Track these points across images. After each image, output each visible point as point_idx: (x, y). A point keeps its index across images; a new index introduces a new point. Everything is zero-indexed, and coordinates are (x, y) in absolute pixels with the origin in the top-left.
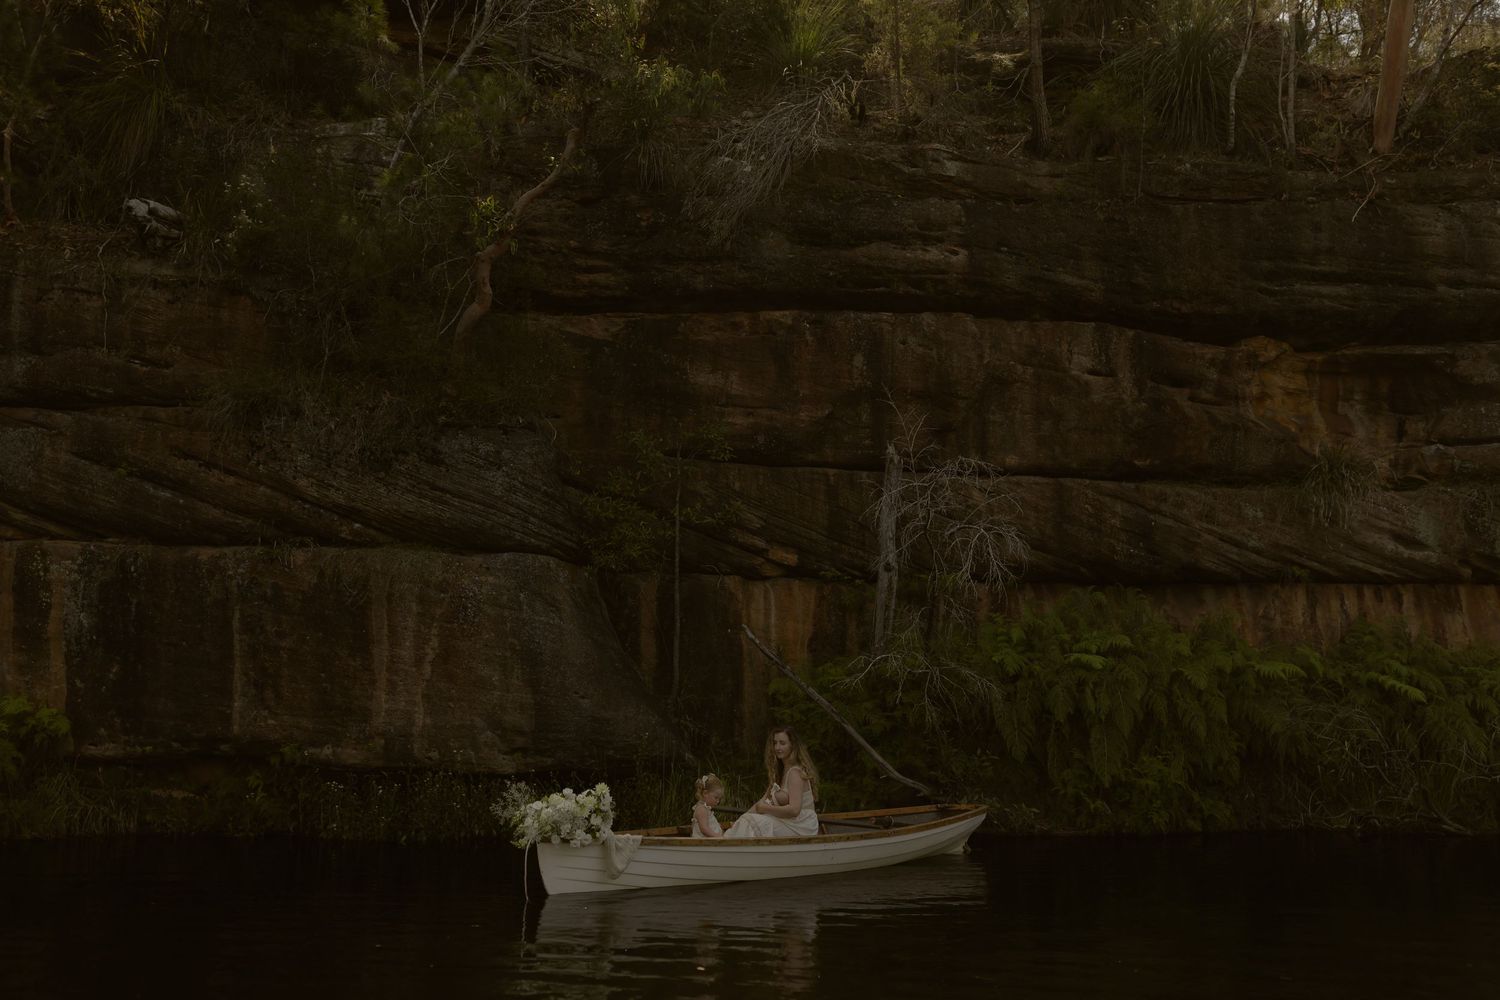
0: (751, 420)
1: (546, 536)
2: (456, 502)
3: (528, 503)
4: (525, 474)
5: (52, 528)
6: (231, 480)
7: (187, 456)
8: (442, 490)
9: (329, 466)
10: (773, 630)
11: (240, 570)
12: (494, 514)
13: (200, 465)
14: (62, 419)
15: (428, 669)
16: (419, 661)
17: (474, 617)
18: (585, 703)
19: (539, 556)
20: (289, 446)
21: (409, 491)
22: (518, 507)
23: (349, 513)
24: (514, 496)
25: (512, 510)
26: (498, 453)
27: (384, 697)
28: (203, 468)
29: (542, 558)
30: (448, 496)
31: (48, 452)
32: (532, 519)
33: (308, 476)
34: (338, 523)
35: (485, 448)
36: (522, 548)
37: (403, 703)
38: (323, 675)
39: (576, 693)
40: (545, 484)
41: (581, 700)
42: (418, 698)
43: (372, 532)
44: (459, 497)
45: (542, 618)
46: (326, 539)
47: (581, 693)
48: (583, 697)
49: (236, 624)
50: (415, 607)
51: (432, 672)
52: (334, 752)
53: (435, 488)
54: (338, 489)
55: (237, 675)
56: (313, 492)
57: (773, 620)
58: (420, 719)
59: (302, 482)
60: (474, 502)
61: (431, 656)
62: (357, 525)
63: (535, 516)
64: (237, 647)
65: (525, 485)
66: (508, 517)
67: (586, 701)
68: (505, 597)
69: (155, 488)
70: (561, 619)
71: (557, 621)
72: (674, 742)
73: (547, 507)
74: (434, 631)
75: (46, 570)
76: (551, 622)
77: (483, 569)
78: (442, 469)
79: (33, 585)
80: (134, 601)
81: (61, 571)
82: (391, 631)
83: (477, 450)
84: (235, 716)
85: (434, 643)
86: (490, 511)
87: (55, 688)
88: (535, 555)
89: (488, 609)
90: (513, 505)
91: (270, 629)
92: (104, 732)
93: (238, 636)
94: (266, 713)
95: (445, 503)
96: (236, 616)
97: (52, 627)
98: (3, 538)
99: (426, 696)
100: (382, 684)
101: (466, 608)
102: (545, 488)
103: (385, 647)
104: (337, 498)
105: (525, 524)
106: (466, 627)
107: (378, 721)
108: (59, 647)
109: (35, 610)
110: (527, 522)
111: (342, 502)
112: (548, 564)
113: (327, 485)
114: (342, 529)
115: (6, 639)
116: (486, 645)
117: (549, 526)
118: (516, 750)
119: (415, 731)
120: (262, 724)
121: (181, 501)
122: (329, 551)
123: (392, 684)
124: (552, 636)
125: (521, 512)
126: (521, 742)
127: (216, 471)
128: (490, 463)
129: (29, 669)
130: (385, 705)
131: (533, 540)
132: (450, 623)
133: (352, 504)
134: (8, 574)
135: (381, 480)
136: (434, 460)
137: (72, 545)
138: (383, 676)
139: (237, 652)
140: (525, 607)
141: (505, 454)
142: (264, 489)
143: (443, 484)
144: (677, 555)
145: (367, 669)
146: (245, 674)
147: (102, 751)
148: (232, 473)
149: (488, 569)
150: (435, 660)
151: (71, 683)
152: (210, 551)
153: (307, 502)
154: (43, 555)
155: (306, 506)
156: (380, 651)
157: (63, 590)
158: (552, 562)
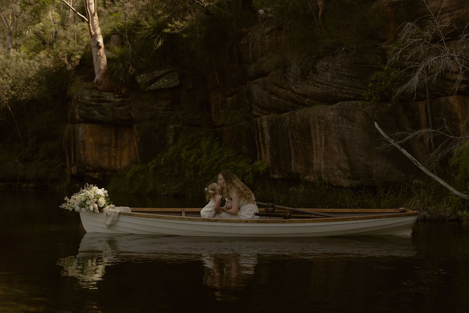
0: (452, 18)
1: (351, 93)
2: (321, 86)
3: (342, 81)
4: (338, 70)
5: (265, 112)
6: (283, 90)
7: (277, 85)
9: (296, 81)
11: (288, 119)
12: (330, 88)
13: (278, 87)
14: (260, 80)
15: (323, 148)
16: (321, 147)
17: (331, 128)
18: (362, 159)
19: (352, 102)
20: (289, 77)
21: (312, 85)
22: (338, 84)
23: (305, 96)
24: (335, 80)
25: (335, 85)
26: (328, 64)
27: (316, 158)
29: (353, 102)
31: (259, 91)
32: (345, 87)
33: (294, 85)
35: (325, 63)
37: (319, 161)
38: (305, 152)
39: (358, 155)
40: (348, 73)
41: (360, 158)
42: (322, 159)
43: (312, 101)
44: (321, 84)
45: (346, 126)
46: (304, 105)
47: (360, 155)
48: (361, 157)
49: (290, 137)
50: (318, 126)
51: (324, 149)
52: (309, 177)
53: (317, 82)
54: (299, 88)
56: (295, 90)
58: (323, 166)
59: (293, 88)
60: (325, 85)
61: (323, 144)
62: (308, 99)
63: (347, 86)
64: (291, 144)
65: (339, 75)
66: (334, 88)
67: (362, 158)
68: (336, 119)
69: (273, 97)
70: (352, 126)
71: (351, 126)
73: (351, 82)
74: (323, 135)
75: (263, 124)
76: (349, 127)
77: (331, 110)
78: (317, 75)
79: (262, 129)
80: (275, 131)
81: (265, 124)
82: (315, 135)
83: (323, 65)
84: (292, 166)
85: (323, 139)
86: (329, 87)
87: (268, 159)
88: (349, 101)
89: (333, 125)
90: (336, 83)
91: (295, 137)
92: (276, 171)
93: (290, 140)
94: (297, 165)
95: (319, 87)
96: (289, 134)
97: (266, 141)
98: (258, 117)
99: (324, 158)
100: (315, 154)
101: (328, 125)
102: (348, 74)
103: (314, 141)
104: (300, 91)
105: (342, 90)
106: (329, 132)
107: (315, 167)
108: (268, 146)
109: (263, 136)
110: (343, 89)
111: (301, 92)
112: (357, 104)
113: (297, 87)
114: (305, 101)
115: (261, 145)
116: (334, 138)
117: (353, 89)
118: (349, 178)
119: (322, 170)
120: (297, 168)
121: (277, 99)
122: (305, 109)
123: (316, 153)
124: (348, 133)
125: (339, 85)
126: (349, 175)
127: (281, 88)
128: (326, 69)
129: (265, 153)
130: (316, 162)
131: (346, 96)
132: (326, 131)
133: (303, 92)
134: (259, 127)
135: (307, 83)
136: (315, 73)
137: (265, 116)
138: (315, 151)
139: (291, 145)
140: (340, 123)
141: (330, 65)
142: (289, 92)
143: (318, 80)
144: (427, 90)
145: (312, 149)
146: (293, 152)
147: (276, 176)
148: (284, 88)
149: (332, 109)
150: (324, 144)
151: (270, 157)
152: (285, 114)
153: (297, 94)
154: (262, 120)
155: (297, 95)
156: (314, 143)
157: (266, 130)
158: (359, 103)
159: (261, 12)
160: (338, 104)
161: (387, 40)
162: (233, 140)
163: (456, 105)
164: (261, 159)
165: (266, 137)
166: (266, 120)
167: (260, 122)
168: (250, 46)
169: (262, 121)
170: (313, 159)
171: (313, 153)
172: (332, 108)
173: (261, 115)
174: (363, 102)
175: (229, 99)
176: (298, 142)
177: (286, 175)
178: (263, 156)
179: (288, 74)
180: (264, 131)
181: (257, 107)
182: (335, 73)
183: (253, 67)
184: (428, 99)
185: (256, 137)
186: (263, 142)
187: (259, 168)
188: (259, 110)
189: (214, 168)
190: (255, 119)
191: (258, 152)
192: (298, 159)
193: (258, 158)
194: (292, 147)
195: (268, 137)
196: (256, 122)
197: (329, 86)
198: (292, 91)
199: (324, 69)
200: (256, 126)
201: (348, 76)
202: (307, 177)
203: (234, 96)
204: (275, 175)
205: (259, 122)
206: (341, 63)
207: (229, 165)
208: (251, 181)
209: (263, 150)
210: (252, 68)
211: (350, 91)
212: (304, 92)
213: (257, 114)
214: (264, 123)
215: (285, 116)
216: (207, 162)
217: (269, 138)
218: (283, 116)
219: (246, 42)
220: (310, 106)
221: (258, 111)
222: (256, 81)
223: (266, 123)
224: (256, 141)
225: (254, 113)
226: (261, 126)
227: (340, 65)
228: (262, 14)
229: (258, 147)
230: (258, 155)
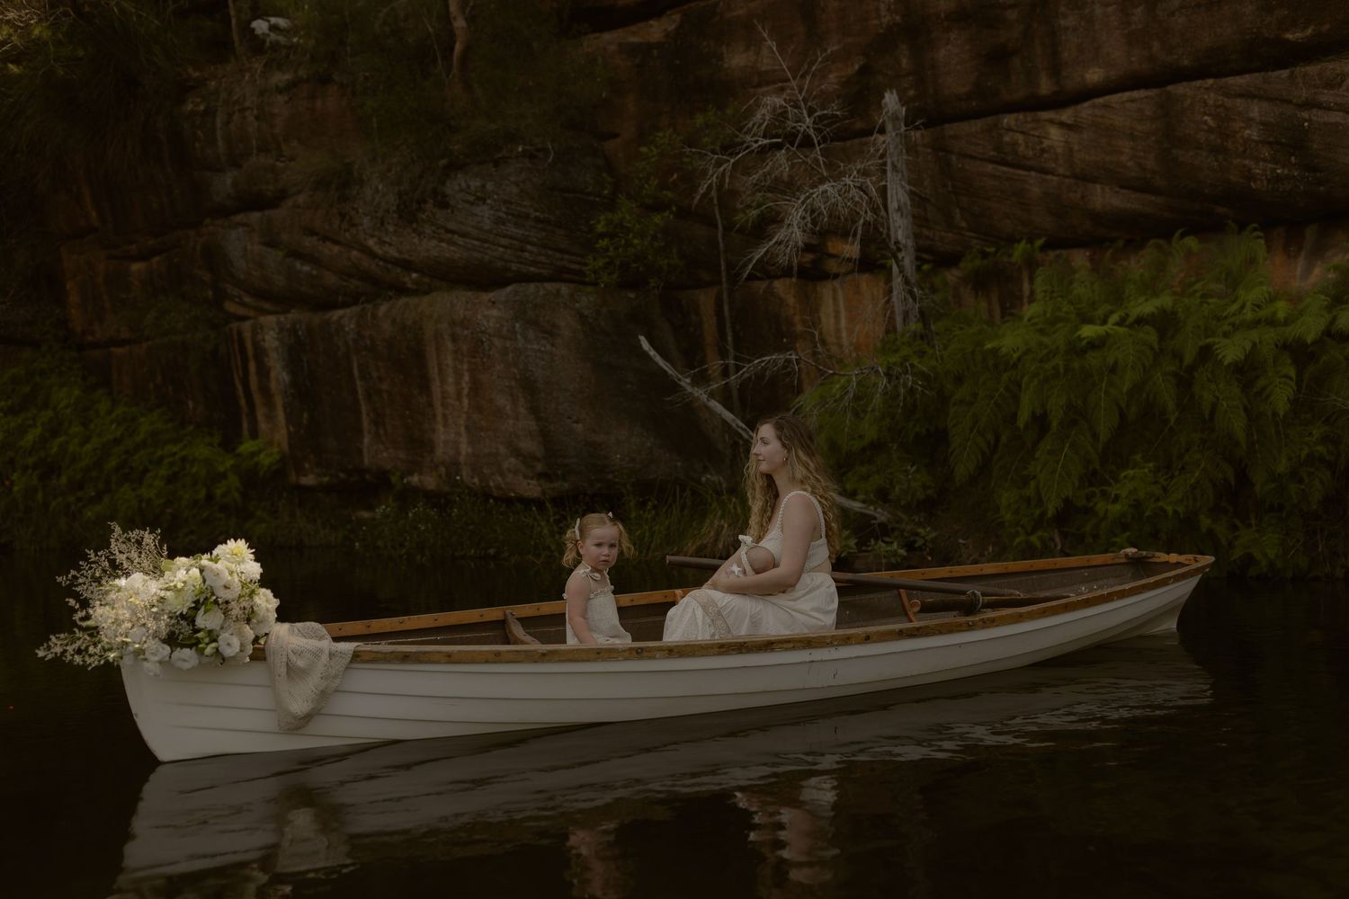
1: (544, 263)
2: (460, 241)
3: (521, 232)
4: (511, 203)
5: (267, 306)
6: (336, 249)
7: (312, 233)
8: (453, 232)
9: (382, 224)
10: (844, 334)
11: (352, 326)
12: (489, 249)
13: (319, 240)
14: (255, 216)
15: (466, 402)
16: (459, 396)
17: (489, 350)
18: (579, 427)
19: (546, 284)
20: (358, 212)
21: (434, 237)
22: (511, 238)
23: (408, 266)
24: (503, 227)
25: (504, 241)
26: (484, 186)
27: (442, 429)
28: (321, 242)
29: (550, 286)
30: (456, 236)
31: (249, 247)
32: (529, 247)
33: (373, 236)
34: (401, 275)
35: (475, 183)
36: (527, 278)
37: (453, 435)
38: (407, 412)
39: (570, 418)
40: (536, 210)
41: (575, 425)
42: (462, 430)
43: (427, 280)
44: (463, 237)
45: (535, 346)
46: (402, 290)
47: (575, 418)
48: (577, 422)
49: (356, 372)
50: (450, 345)
51: (469, 404)
52: (419, 479)
54: (390, 245)
55: (364, 416)
56: (378, 250)
57: (843, 323)
58: (465, 449)
59: (371, 242)
60: (473, 239)
61: (466, 391)
62: (415, 275)
63: (533, 244)
64: (360, 393)
65: (512, 215)
66: (501, 249)
67: (580, 425)
68: (505, 329)
69: (302, 264)
70: (553, 345)
71: (548, 347)
72: (679, 464)
73: (544, 234)
74: (465, 367)
75: (264, 340)
76: (543, 349)
77: (490, 304)
78: (449, 211)
79: (260, 353)
80: (305, 359)
81: (270, 340)
82: (440, 370)
83: (469, 187)
84: (365, 451)
85: (466, 378)
86: (486, 245)
87: (281, 435)
88: (537, 284)
89: (497, 342)
90: (504, 237)
91: (375, 375)
92: (307, 466)
93: (358, 383)
94: (381, 447)
95: (455, 244)
96: (355, 366)
97: (273, 385)
98: (244, 318)
99: (467, 427)
100: (439, 418)
101: (482, 342)
102: (538, 214)
103: (438, 383)
104: (393, 252)
105: (520, 253)
106: (485, 360)
107: (439, 451)
108: (279, 401)
109: (264, 372)
110: (523, 251)
111: (396, 254)
112: (558, 291)
113: (385, 242)
114: (407, 279)
115: (257, 398)
116: (499, 377)
117: (550, 252)
118: (540, 476)
119: (462, 459)
120: (380, 456)
121: (315, 272)
122: (403, 301)
123: (445, 416)
124: (543, 363)
125: (515, 242)
126: (539, 467)
127: (328, 243)
128: (478, 198)
129: (270, 418)
130: (442, 437)
131: (532, 269)
132: (474, 357)
133: (403, 256)
134: (249, 345)
135: (414, 230)
136: (444, 205)
137: (272, 319)
138: (439, 410)
139: (361, 397)
140: (519, 337)
141: (490, 186)
142: (355, 253)
143: (451, 226)
144: (723, 263)
145: (430, 405)
146: (368, 414)
147: (309, 480)
148: (337, 243)
149: (494, 303)
150: (469, 393)
151: (288, 428)
152: (340, 312)
153: (381, 259)
154: (262, 328)
155: (380, 263)
156: (436, 388)
157: (274, 355)
158: (563, 288)
159: (260, 26)
160: (509, 288)
161: (616, 136)
162: (151, 385)
163: (791, 300)
164: (254, 434)
165: (273, 374)
166: (273, 329)
167: (254, 333)
168: (219, 122)
169: (259, 331)
170: (434, 431)
171: (434, 416)
172: (493, 300)
173: (252, 313)
174: (572, 286)
175: (136, 267)
176: (385, 386)
177: (341, 475)
178: (263, 426)
179: (356, 206)
180: (266, 359)
181: (242, 293)
182: (504, 209)
183: (229, 181)
184: (725, 286)
185: (236, 375)
186: (265, 391)
187: (256, 459)
188: (247, 299)
189: (112, 463)
190: (234, 325)
191: (244, 415)
192: (382, 432)
193: (246, 433)
194: (362, 402)
195: (279, 375)
196: (240, 333)
197: (486, 241)
198: (367, 251)
199: (472, 198)
200: (236, 346)
201: (538, 220)
202: (415, 479)
203: (157, 259)
204: (305, 476)
205: (247, 335)
206: (517, 185)
207: (159, 453)
208: (236, 495)
209: (261, 412)
210: (224, 184)
211: (542, 259)
212: (406, 256)
213: (241, 311)
214: (267, 337)
215: (341, 317)
216: (89, 447)
217: (285, 377)
218: (335, 318)
219: (202, 108)
220: (420, 294)
221: (243, 304)
222: (239, 218)
223: (275, 336)
224: (239, 387)
225: (231, 307)
226: (256, 345)
227: (515, 190)
228: (263, 34)
229: (243, 402)
230: (245, 425)
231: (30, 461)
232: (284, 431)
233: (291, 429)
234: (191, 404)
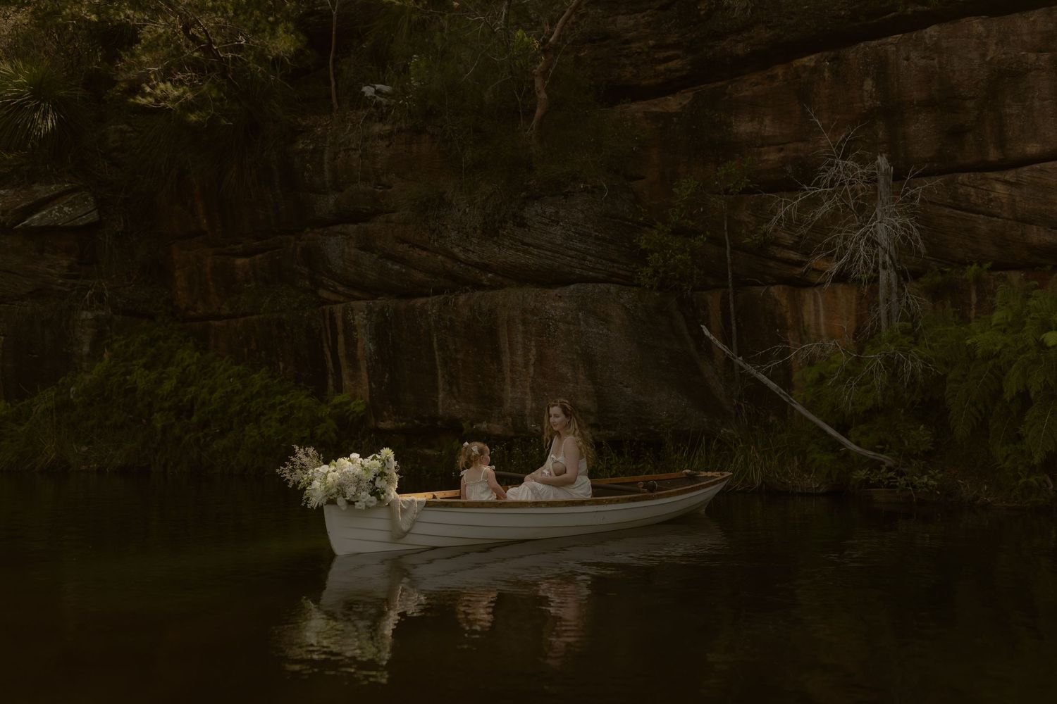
0: (782, 154)
1: (600, 269)
2: (535, 251)
3: (584, 246)
4: (579, 226)
5: (356, 294)
6: (424, 254)
7: (404, 242)
8: (529, 245)
9: (467, 237)
10: (823, 327)
11: (434, 311)
12: (559, 257)
13: (410, 247)
14: (352, 228)
15: (532, 370)
16: (526, 366)
17: (555, 332)
19: (600, 285)
20: (447, 228)
21: (511, 248)
22: (576, 250)
23: (485, 268)
24: (571, 243)
25: (572, 253)
26: (557, 212)
27: (509, 389)
28: (411, 249)
29: (602, 286)
30: (532, 248)
31: (347, 250)
32: (589, 257)
33: (459, 246)
34: (479, 275)
35: (550, 210)
36: (583, 280)
37: (520, 394)
38: (479, 376)
39: (621, 383)
40: (596, 231)
41: (625, 389)
42: (528, 390)
43: (500, 279)
44: (537, 249)
45: (595, 330)
46: (478, 286)
47: (625, 384)
48: (627, 387)
49: (435, 345)
50: (521, 328)
51: (535, 371)
52: (488, 426)
53: (524, 244)
54: (473, 252)
55: (440, 378)
56: (462, 256)
57: (822, 319)
58: (529, 403)
59: (456, 250)
60: (546, 250)
61: (533, 361)
62: (490, 275)
63: (591, 255)
64: (438, 360)
65: (579, 234)
66: (568, 258)
67: (629, 389)
68: (570, 316)
69: (392, 264)
70: (608, 329)
71: (605, 330)
72: (705, 420)
73: (601, 248)
74: (533, 343)
75: (354, 319)
76: (601, 332)
77: (557, 298)
78: (526, 229)
79: (349, 328)
80: (390, 334)
81: (359, 319)
82: (510, 345)
83: (545, 213)
84: (440, 403)
85: (534, 351)
86: (556, 255)
87: (364, 388)
88: (594, 284)
89: (561, 325)
90: (571, 249)
91: (452, 347)
92: (385, 414)
93: (437, 353)
94: (454, 401)
95: (530, 253)
96: (435, 340)
97: (359, 353)
98: (335, 303)
99: (532, 388)
100: (508, 381)
101: (549, 326)
102: (597, 234)
103: (508, 355)
104: (474, 258)
105: (583, 262)
106: (550, 339)
107: (508, 405)
108: (363, 366)
109: (351, 343)
110: (585, 260)
111: (478, 260)
112: (609, 289)
113: (468, 250)
114: (483, 278)
115: (343, 361)
116: (562, 351)
117: (604, 262)
118: (593, 426)
119: (527, 412)
120: (453, 408)
121: (404, 270)
122: (478, 293)
123: (513, 380)
124: (601, 342)
125: (578, 253)
126: (592, 419)
127: (417, 249)
128: (553, 221)
129: (354, 377)
130: (510, 395)
131: (591, 273)
132: (542, 337)
133: (483, 261)
134: (339, 323)
135: (495, 243)
136: (522, 224)
137: (363, 303)
138: (508, 375)
139: (438, 363)
140: (582, 323)
141: (562, 213)
142: (441, 257)
143: (527, 240)
144: (729, 273)
145: (500, 371)
146: (443, 377)
147: (387, 425)
148: (425, 249)
149: (560, 297)
150: (535, 363)
151: (370, 385)
152: (423, 300)
153: (463, 262)
154: (352, 310)
155: (462, 265)
156: (506, 359)
157: (362, 330)
158: (612, 288)
159: (368, 90)
160: (572, 287)
161: (643, 178)
162: (246, 350)
163: (784, 302)
164: (339, 389)
165: (360, 344)
166: (362, 311)
167: (345, 313)
168: (326, 157)
169: (350, 312)
170: (501, 390)
171: (503, 379)
172: (559, 295)
173: (343, 299)
174: (618, 286)
175: (240, 261)
176: (459, 356)
177: (416, 421)
178: (347, 383)
179: (445, 223)
180: (355, 333)
181: (336, 284)
182: (573, 230)
183: (331, 201)
184: (731, 290)
185: (325, 345)
186: (351, 356)
187: (347, 408)
188: (340, 289)
189: (235, 408)
190: (327, 308)
191: (330, 376)
192: (455, 390)
193: (331, 388)
194: (439, 367)
195: (366, 345)
196: (332, 314)
197: (558, 252)
198: (451, 256)
199: (547, 221)
200: (328, 322)
201: (597, 238)
202: (483, 426)
203: (260, 256)
204: (384, 421)
205: (339, 315)
206: (583, 212)
207: (271, 401)
208: (333, 435)
209: (345, 373)
210: (328, 203)
211: (599, 266)
212: (485, 261)
213: (333, 297)
214: (357, 317)
215: (425, 304)
216: (215, 395)
217: (371, 347)
218: (419, 304)
219: (311, 147)
220: (492, 288)
221: (336, 292)
222: (338, 228)
223: (364, 316)
224: (328, 354)
225: (324, 294)
226: (346, 322)
227: (581, 216)
228: (371, 96)
229: (330, 364)
230: (330, 382)
231: (166, 405)
232: (366, 387)
233: (374, 386)
234: (281, 365)
